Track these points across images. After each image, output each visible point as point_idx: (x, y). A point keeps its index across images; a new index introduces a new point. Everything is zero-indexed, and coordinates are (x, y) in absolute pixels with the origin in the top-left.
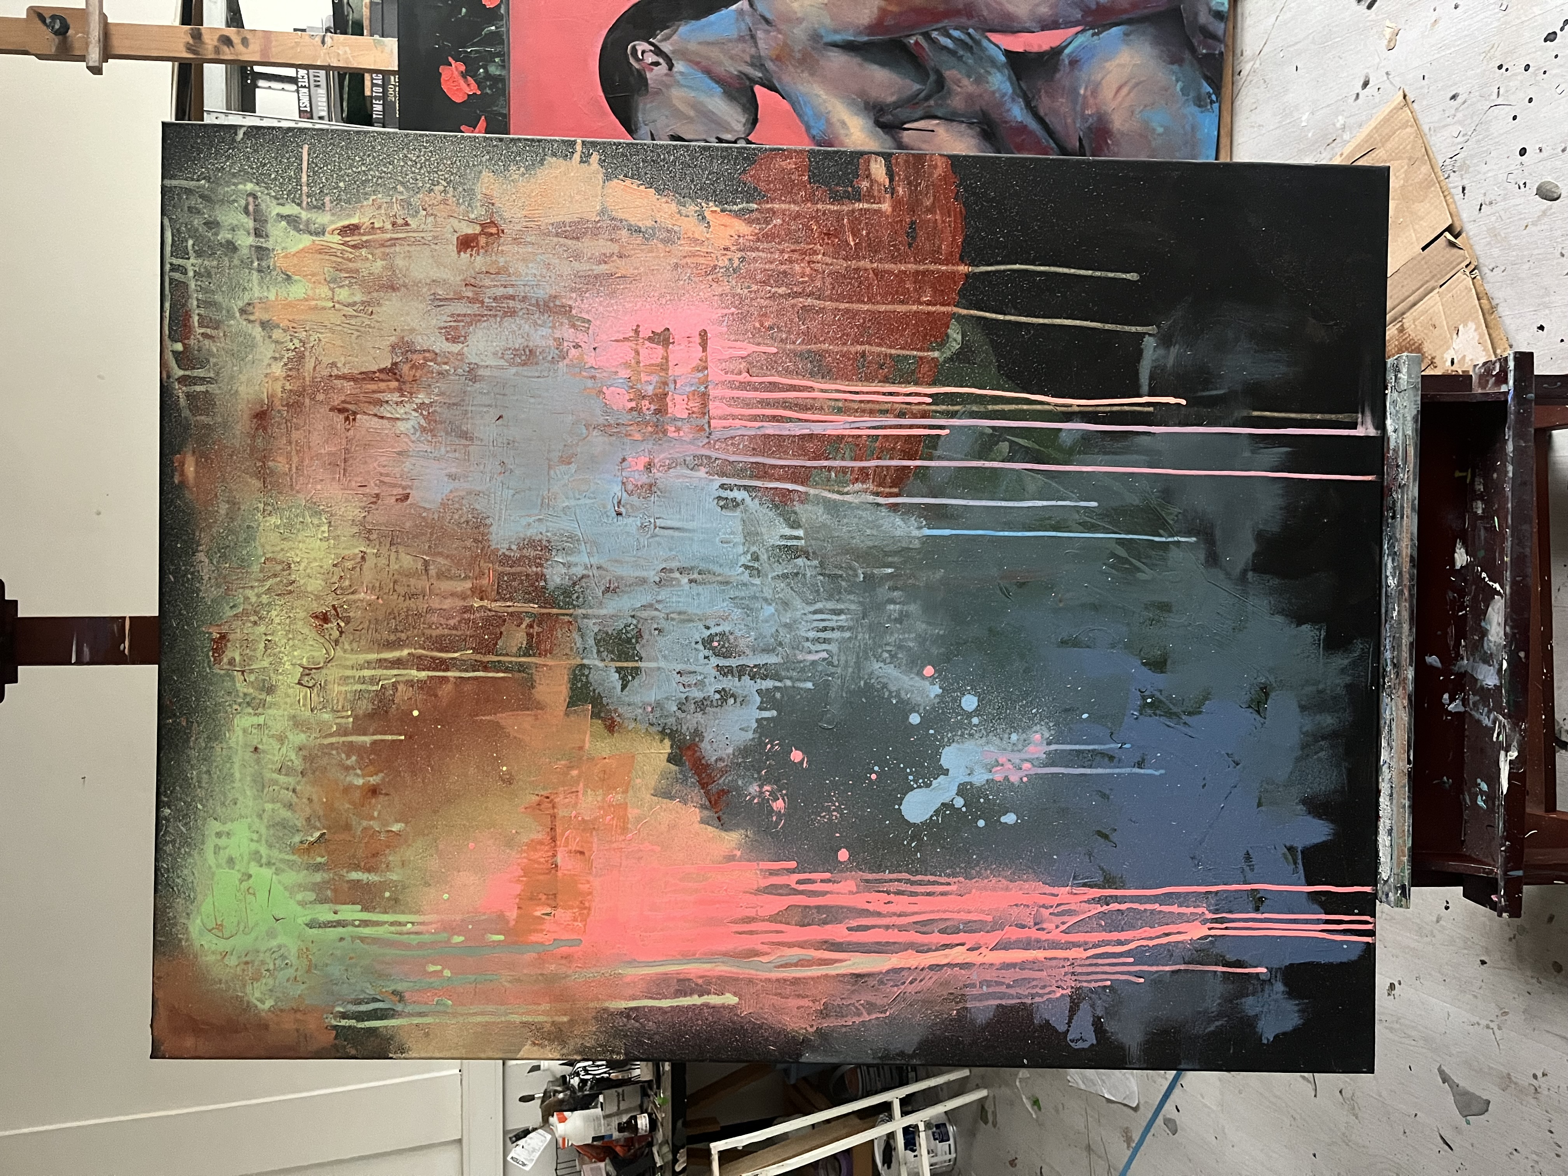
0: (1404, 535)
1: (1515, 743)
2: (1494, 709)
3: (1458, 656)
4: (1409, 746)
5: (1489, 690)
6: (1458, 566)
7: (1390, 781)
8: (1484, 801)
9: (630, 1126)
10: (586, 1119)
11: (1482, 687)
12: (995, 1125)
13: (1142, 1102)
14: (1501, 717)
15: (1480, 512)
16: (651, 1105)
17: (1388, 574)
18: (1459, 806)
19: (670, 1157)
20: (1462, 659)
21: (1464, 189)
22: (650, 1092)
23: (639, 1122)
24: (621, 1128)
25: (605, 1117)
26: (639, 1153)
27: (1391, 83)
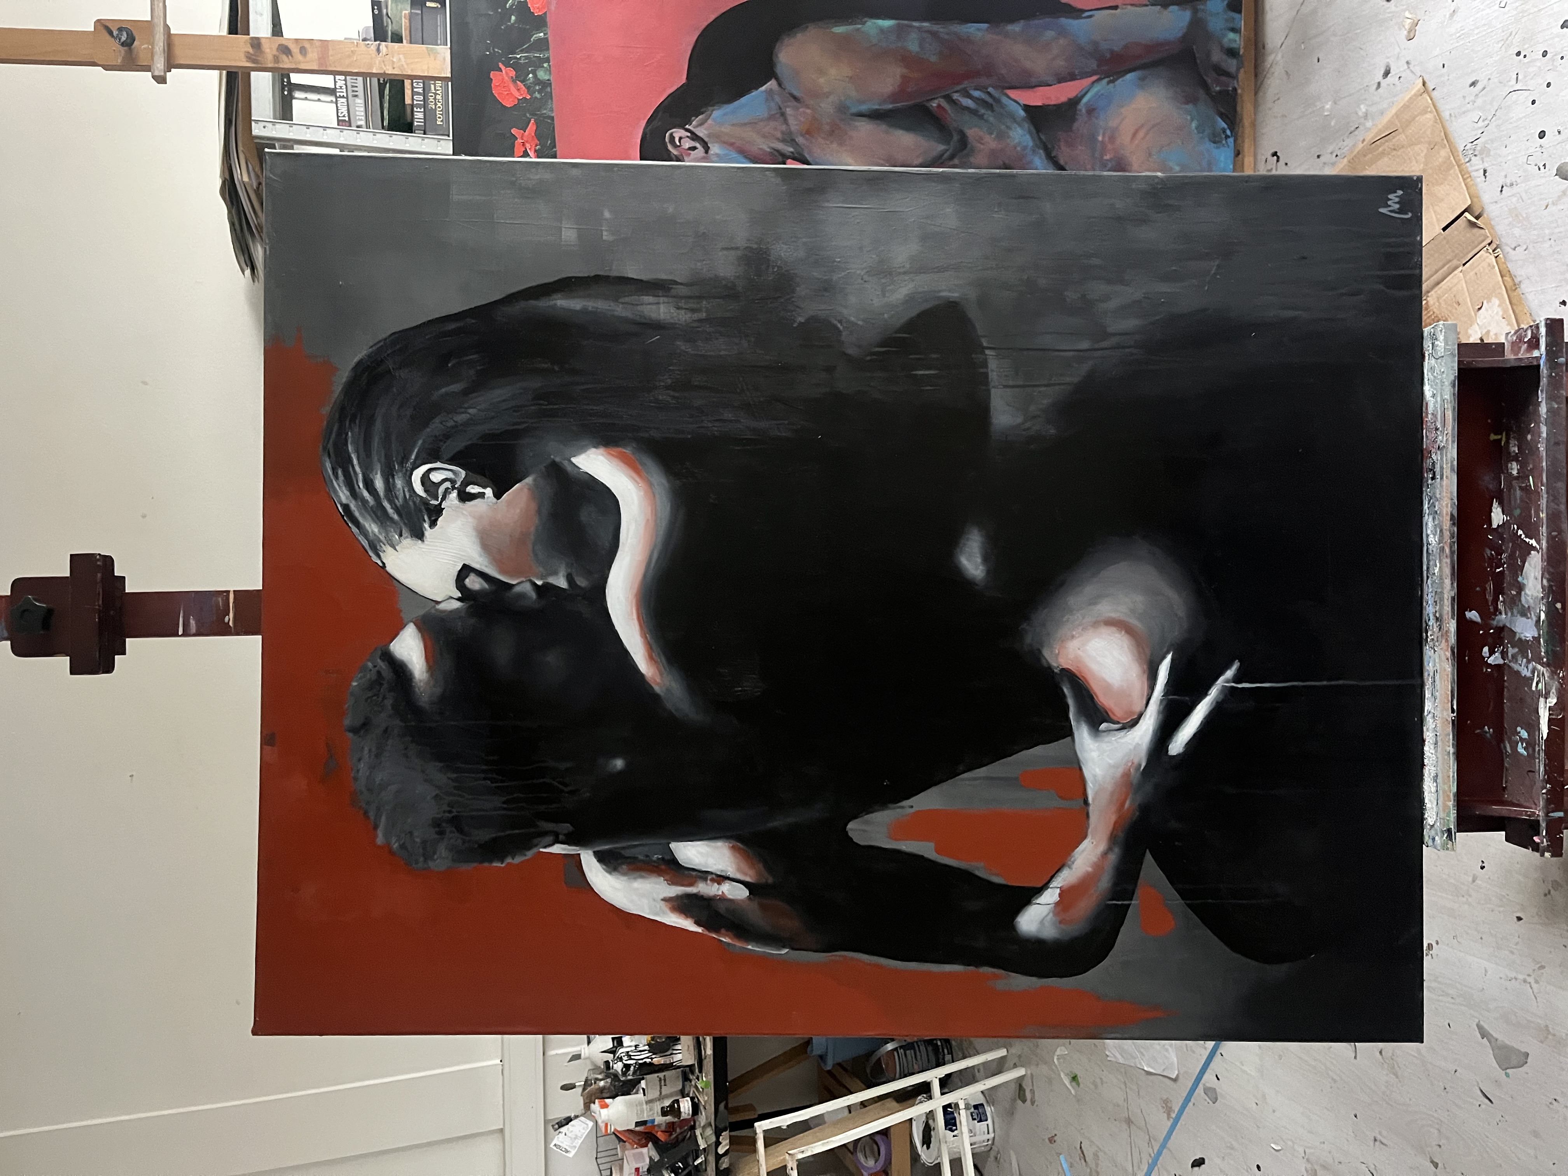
0: (1444, 494)
1: (1554, 690)
2: (1533, 660)
3: (1497, 611)
4: (1452, 696)
5: (1528, 641)
6: (1495, 526)
7: (1435, 730)
8: (1525, 749)
9: (673, 1110)
10: (629, 1105)
11: (1520, 639)
12: (1033, 1102)
13: (1182, 1072)
14: (1539, 667)
15: (1515, 472)
16: (693, 1089)
17: (1429, 532)
18: (1500, 755)
19: (714, 1139)
20: (1501, 613)
21: (1485, 171)
22: (691, 1077)
23: (682, 1105)
24: (664, 1113)
25: (648, 1102)
26: (680, 1137)
27: (1412, 72)
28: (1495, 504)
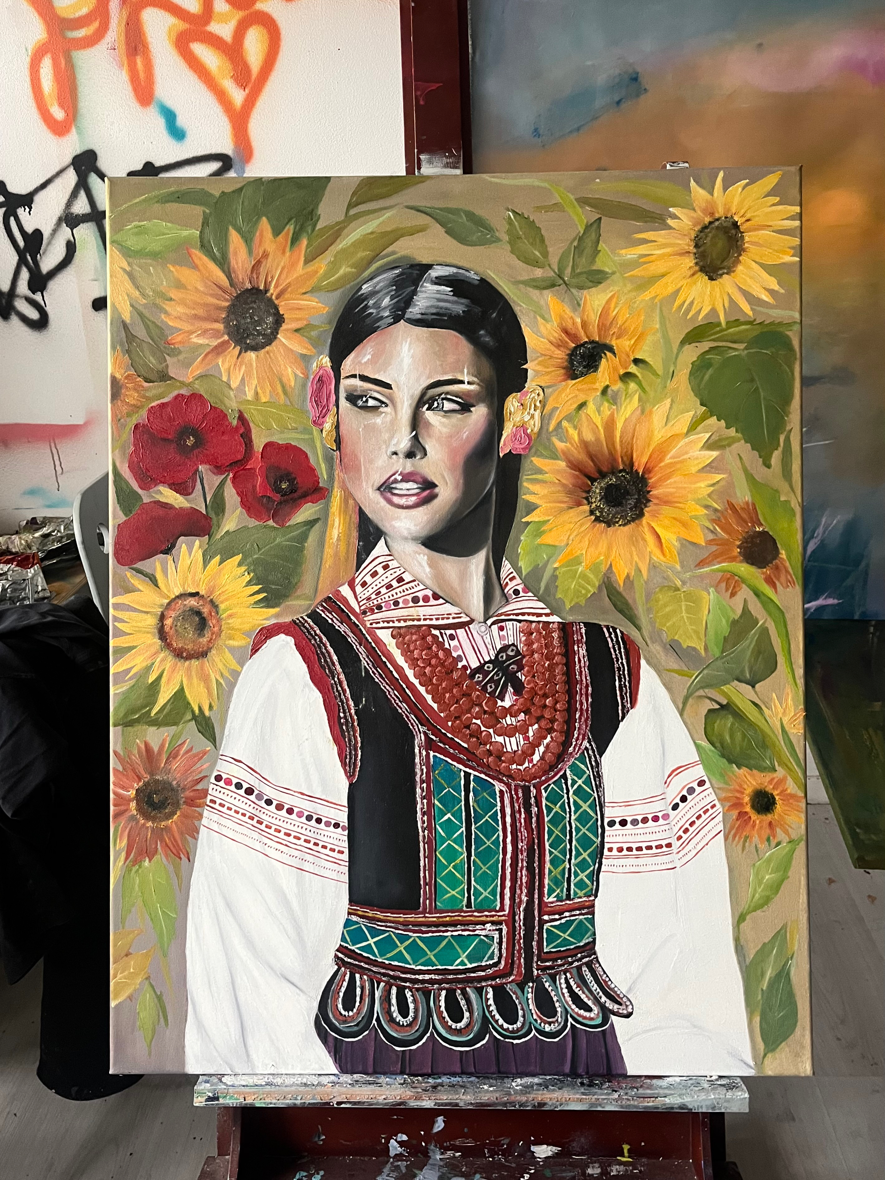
0: (566, 1096)
3: (444, 1149)
4: (355, 1103)
6: (533, 1148)
11: (415, 1175)
15: (590, 1171)
20: (442, 1154)
28: (555, 1149)
